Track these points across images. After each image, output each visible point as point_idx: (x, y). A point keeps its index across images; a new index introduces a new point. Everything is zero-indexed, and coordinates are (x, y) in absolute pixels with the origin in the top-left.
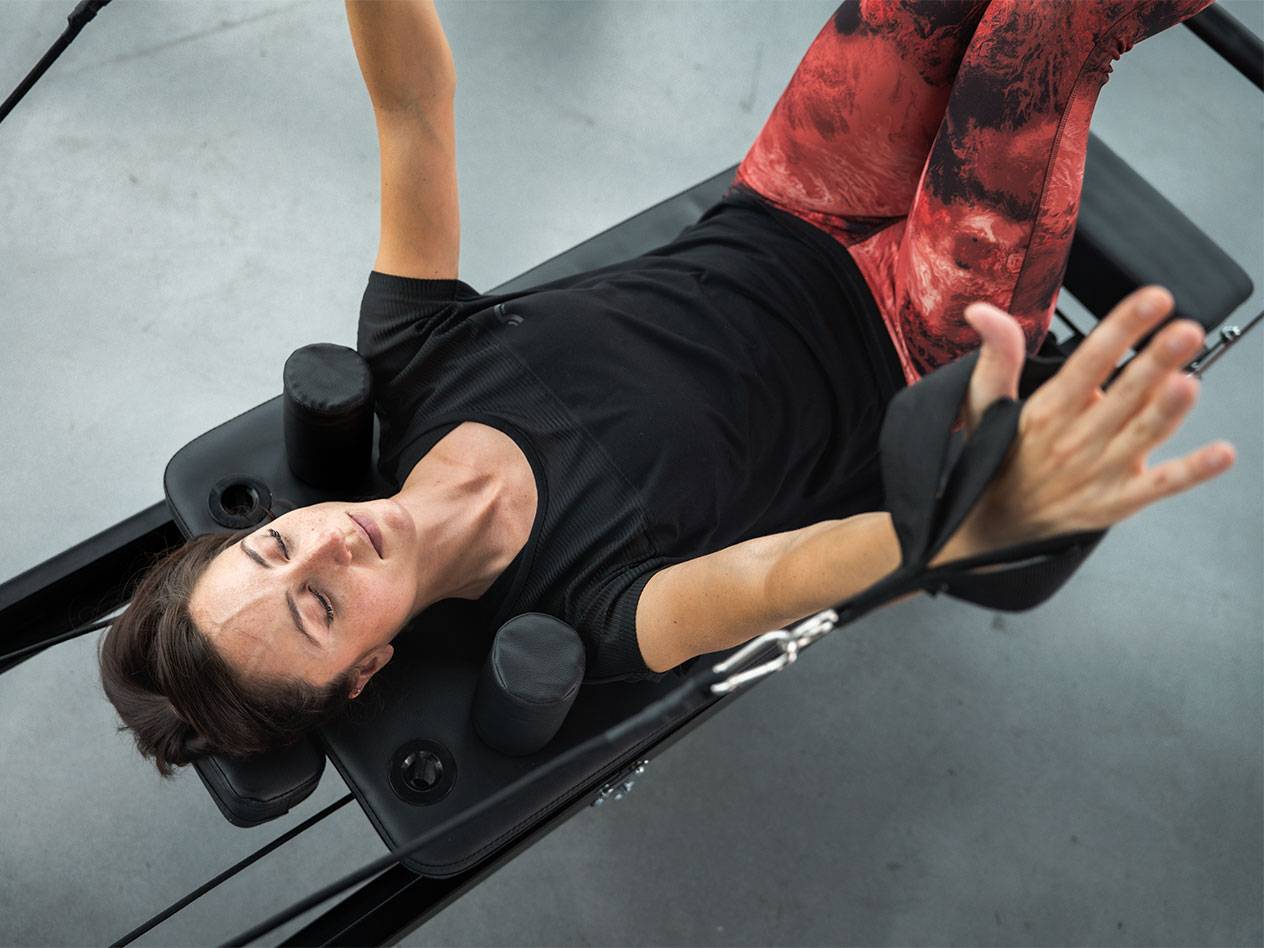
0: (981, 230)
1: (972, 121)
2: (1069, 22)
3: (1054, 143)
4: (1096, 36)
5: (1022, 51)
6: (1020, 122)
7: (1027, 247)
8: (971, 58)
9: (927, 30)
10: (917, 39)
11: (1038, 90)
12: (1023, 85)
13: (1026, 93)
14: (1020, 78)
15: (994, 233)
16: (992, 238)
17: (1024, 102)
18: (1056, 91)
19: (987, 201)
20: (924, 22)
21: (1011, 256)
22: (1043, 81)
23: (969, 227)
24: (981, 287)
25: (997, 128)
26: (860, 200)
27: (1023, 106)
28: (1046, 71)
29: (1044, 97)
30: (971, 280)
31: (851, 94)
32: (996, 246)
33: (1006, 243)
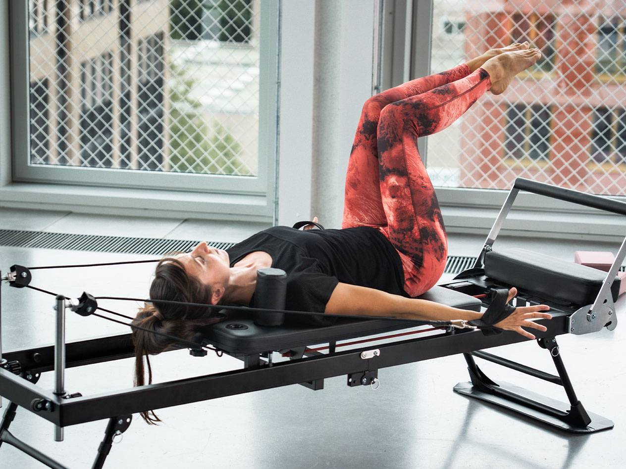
0: (394, 183)
1: (381, 153)
2: (394, 116)
3: (403, 151)
4: (403, 120)
5: (385, 127)
6: (391, 146)
7: (409, 186)
8: (379, 136)
9: (368, 137)
10: (367, 141)
11: (392, 136)
12: (389, 136)
13: (390, 137)
14: (387, 134)
15: (398, 182)
16: (397, 184)
17: (390, 140)
18: (398, 136)
19: (392, 173)
20: (366, 135)
21: (405, 189)
22: (393, 133)
23: (391, 183)
24: (401, 203)
25: (387, 150)
26: (376, 216)
27: (390, 141)
28: (393, 130)
29: (395, 137)
30: (397, 201)
31: (357, 169)
32: (399, 186)
33: (402, 184)
